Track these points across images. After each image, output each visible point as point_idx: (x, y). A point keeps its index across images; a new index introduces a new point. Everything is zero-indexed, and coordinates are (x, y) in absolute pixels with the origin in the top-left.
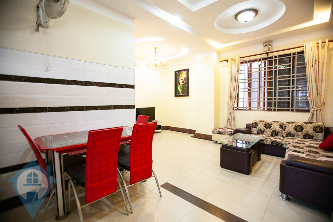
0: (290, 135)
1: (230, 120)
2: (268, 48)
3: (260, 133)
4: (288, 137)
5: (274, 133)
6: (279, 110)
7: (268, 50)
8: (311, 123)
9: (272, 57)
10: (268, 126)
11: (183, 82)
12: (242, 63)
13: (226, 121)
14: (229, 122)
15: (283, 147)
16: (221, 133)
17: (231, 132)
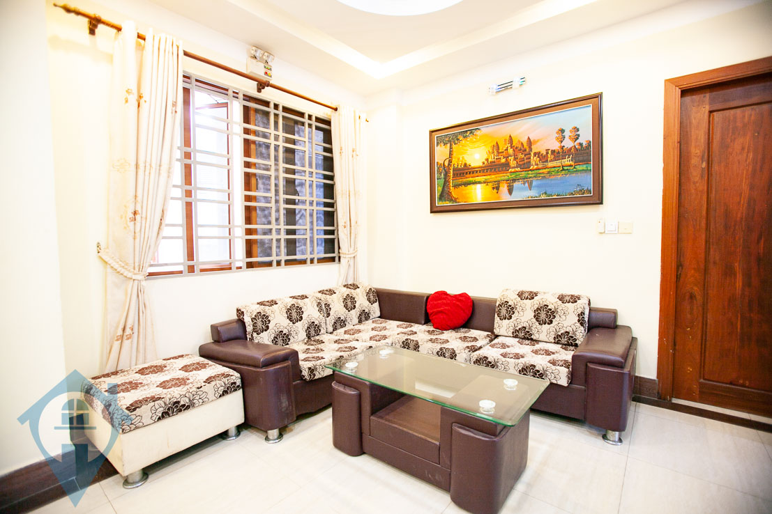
0: (339, 323)
1: (132, 330)
3: (281, 343)
4: (336, 329)
5: (312, 332)
7: (262, 74)
9: (269, 103)
16: (184, 405)
17: (225, 380)
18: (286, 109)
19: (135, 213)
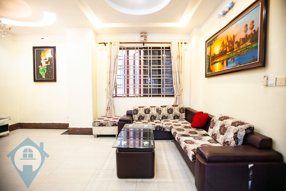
0: (164, 117)
1: (109, 108)
2: (144, 39)
3: (141, 119)
4: (163, 119)
5: (153, 118)
6: (153, 96)
7: (144, 40)
8: (177, 106)
9: (147, 48)
10: (147, 111)
11: (47, 63)
12: (120, 49)
13: (105, 109)
14: (108, 111)
15: (165, 130)
16: (103, 125)
17: (114, 122)
18: (153, 48)
19: (109, 83)
